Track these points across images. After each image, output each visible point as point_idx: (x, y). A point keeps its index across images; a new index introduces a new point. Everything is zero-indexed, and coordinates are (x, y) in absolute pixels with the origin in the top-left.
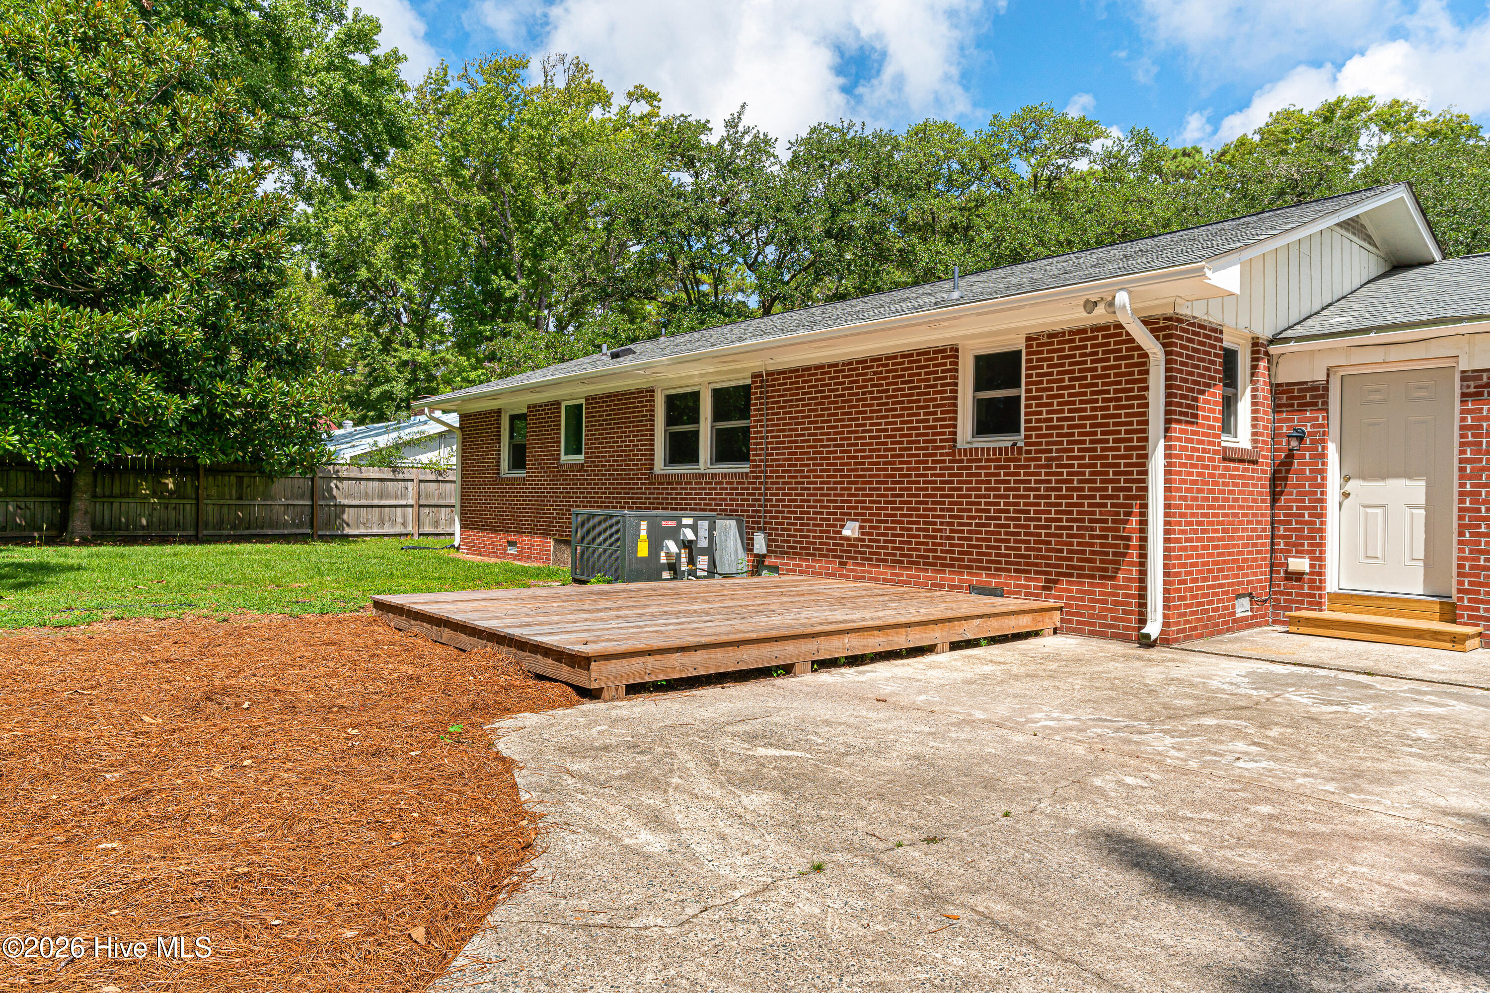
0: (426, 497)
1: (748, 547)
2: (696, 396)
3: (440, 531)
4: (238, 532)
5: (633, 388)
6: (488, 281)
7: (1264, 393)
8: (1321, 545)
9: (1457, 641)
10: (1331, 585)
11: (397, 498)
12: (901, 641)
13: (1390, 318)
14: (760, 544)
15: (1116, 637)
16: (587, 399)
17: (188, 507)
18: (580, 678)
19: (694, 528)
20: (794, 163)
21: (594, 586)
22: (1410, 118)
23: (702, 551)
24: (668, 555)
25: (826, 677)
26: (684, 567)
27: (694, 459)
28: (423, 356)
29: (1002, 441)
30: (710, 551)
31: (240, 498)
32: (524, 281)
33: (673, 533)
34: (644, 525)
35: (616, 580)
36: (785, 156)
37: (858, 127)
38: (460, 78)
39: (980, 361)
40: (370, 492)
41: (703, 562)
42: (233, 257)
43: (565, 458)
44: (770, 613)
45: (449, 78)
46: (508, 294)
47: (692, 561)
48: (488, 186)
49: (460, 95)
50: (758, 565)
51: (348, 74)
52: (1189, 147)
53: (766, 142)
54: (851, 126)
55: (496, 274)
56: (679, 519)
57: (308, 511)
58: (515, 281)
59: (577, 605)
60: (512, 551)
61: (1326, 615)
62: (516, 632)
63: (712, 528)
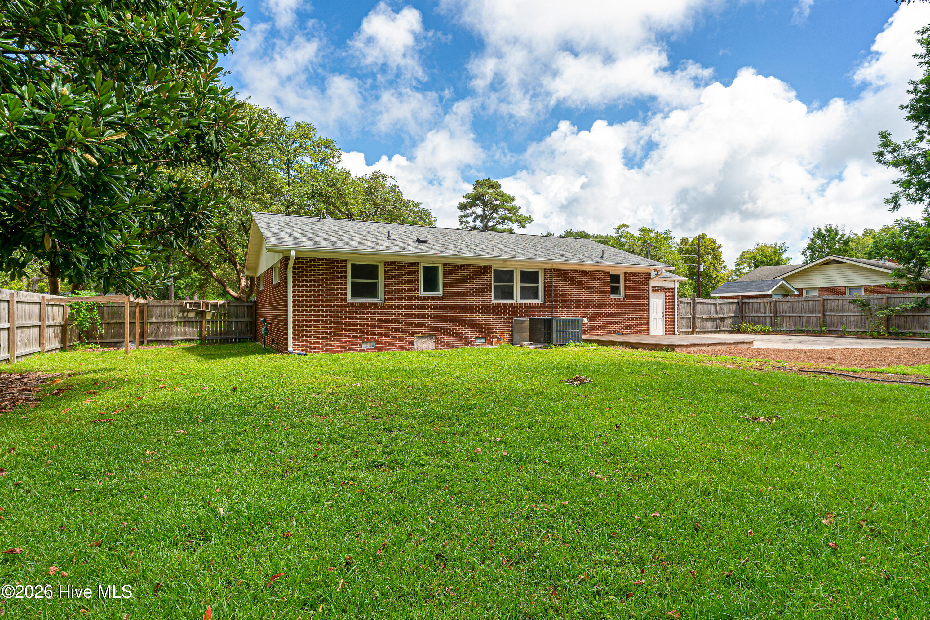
16: (442, 265)
27: (512, 297)
43: (422, 293)
60: (369, 347)
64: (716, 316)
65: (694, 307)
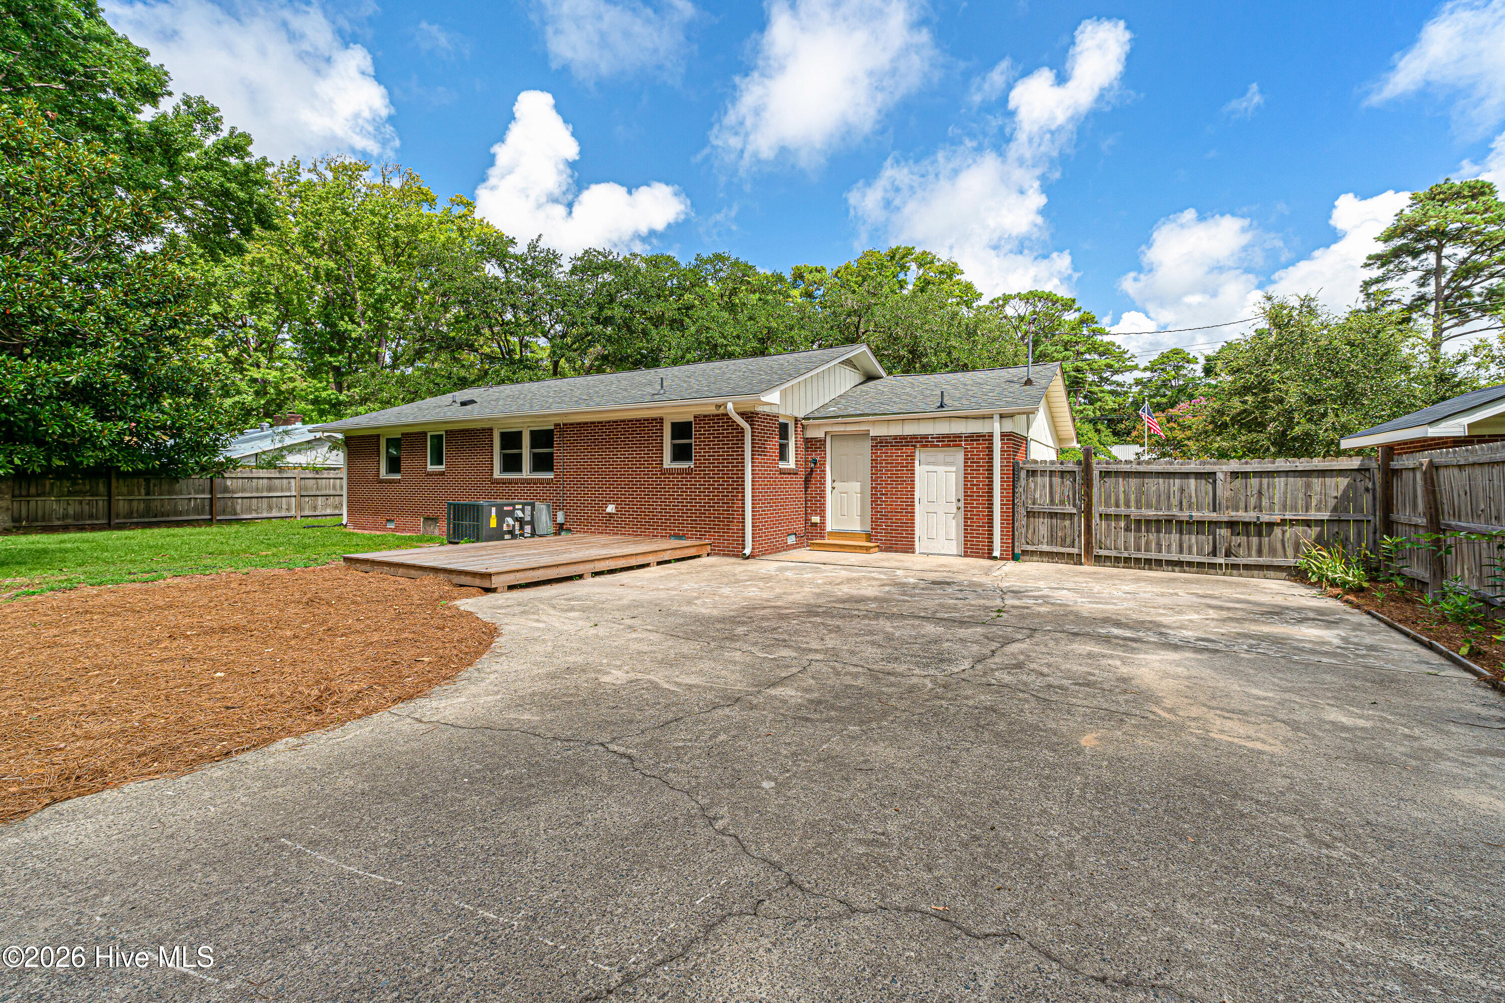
0: (306, 489)
1: (554, 519)
2: (520, 434)
3: (318, 513)
4: (147, 520)
5: (478, 427)
6: (336, 325)
7: (801, 442)
8: (824, 511)
9: (867, 549)
10: (829, 528)
11: (282, 491)
12: (633, 562)
13: (851, 411)
14: (560, 517)
15: (734, 556)
16: (446, 432)
17: (100, 503)
18: (486, 585)
19: (523, 510)
20: (573, 271)
21: (463, 546)
22: (932, 262)
23: (528, 523)
24: (508, 525)
25: (598, 579)
26: (517, 532)
27: (520, 470)
28: (273, 375)
29: (684, 465)
30: (532, 523)
31: (148, 494)
32: (366, 326)
33: (511, 514)
34: (494, 509)
35: (478, 540)
36: (567, 267)
37: (615, 254)
38: (310, 171)
39: (674, 425)
40: (260, 486)
41: (528, 529)
42: (155, 322)
43: (430, 468)
44: (571, 552)
45: (301, 170)
46: (354, 335)
47: (522, 528)
48: (334, 251)
49: (310, 185)
50: (560, 529)
51: (225, 174)
52: (819, 268)
53: (556, 256)
54: (610, 253)
55: (343, 319)
56: (513, 505)
57: (207, 503)
58: (359, 325)
59: (467, 554)
60: (391, 526)
61: (826, 541)
62: (449, 567)
63: (533, 510)
64: (1214, 516)
65: (1088, 483)
